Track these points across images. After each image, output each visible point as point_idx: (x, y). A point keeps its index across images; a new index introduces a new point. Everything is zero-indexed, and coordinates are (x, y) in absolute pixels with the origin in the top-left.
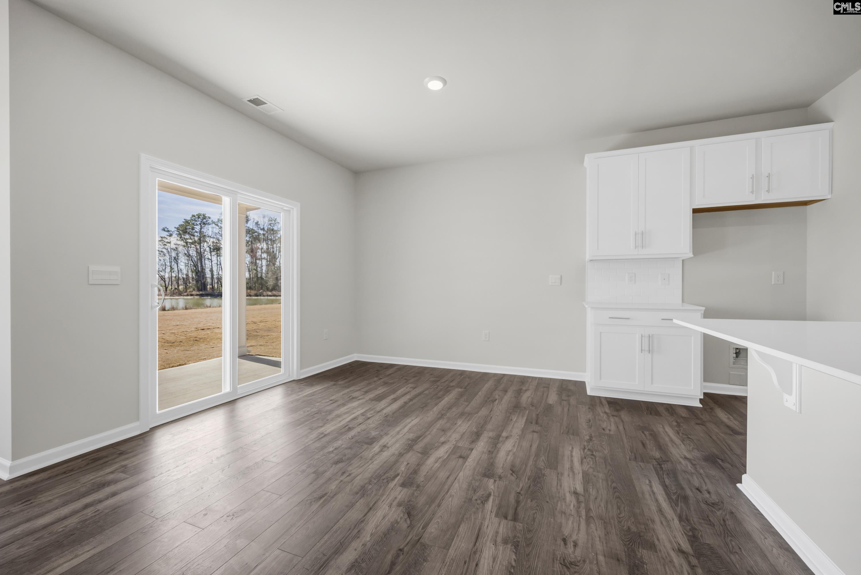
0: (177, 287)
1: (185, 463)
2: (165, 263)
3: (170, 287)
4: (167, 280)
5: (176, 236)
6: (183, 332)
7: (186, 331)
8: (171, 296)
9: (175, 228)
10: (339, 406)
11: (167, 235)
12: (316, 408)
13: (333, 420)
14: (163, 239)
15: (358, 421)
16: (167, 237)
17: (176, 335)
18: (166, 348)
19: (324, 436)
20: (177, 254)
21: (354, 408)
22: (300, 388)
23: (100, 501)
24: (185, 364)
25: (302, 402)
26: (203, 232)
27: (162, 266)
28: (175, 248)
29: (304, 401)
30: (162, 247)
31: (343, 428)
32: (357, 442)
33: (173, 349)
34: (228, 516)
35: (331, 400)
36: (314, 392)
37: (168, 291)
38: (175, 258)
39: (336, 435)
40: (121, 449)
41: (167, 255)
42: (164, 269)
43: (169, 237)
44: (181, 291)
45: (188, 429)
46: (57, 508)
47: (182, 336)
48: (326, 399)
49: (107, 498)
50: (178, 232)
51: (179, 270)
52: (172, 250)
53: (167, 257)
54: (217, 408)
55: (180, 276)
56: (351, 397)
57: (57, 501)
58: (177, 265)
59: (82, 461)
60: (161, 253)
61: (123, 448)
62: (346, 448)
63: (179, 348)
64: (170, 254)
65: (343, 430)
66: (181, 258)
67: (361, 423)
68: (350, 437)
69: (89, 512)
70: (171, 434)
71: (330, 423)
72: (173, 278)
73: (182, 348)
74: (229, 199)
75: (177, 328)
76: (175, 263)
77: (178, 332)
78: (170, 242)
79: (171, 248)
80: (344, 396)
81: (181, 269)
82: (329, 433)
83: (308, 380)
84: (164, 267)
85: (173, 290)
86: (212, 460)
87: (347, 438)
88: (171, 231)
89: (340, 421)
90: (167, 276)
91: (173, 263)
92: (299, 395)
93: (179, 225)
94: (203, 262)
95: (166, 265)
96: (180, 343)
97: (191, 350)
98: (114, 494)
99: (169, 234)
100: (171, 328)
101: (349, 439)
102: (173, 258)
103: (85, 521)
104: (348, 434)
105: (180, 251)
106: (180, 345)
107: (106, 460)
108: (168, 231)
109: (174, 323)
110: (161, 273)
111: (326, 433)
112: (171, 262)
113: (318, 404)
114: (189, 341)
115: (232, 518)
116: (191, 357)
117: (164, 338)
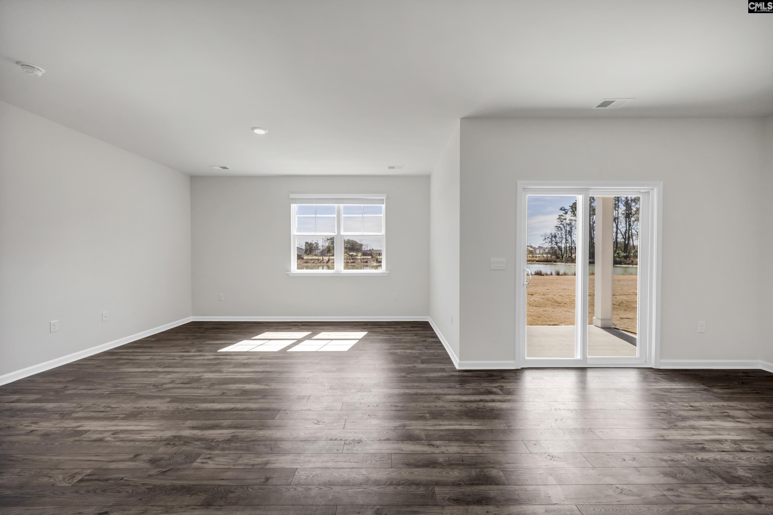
0: (570, 255)
1: (534, 402)
2: (562, 236)
3: (565, 255)
4: (563, 249)
5: (570, 213)
6: (568, 295)
7: (571, 295)
8: (565, 263)
9: (570, 206)
10: (700, 417)
11: (564, 213)
12: (665, 407)
13: (683, 428)
14: (561, 217)
15: (722, 446)
16: (564, 215)
17: (563, 298)
18: (554, 307)
19: (663, 440)
20: (571, 228)
21: (724, 429)
22: (655, 379)
23: (487, 401)
24: (558, 325)
25: (651, 395)
26: (593, 206)
27: (560, 239)
28: (569, 223)
29: (654, 394)
30: (560, 223)
31: (695, 444)
32: (707, 468)
33: (559, 308)
34: (549, 455)
35: (691, 406)
36: (671, 389)
37: (564, 259)
38: (569, 231)
39: (680, 446)
40: (503, 375)
41: (563, 229)
42: (561, 241)
43: (565, 215)
44: (573, 259)
45: (543, 378)
46: (470, 395)
47: (567, 299)
48: (685, 402)
49: (490, 401)
50: (572, 209)
51: (572, 241)
52: (567, 225)
53: (563, 231)
54: (568, 369)
55: (573, 246)
56: (726, 414)
57: (471, 390)
58: (571, 237)
59: (485, 373)
60: (559, 228)
61: (505, 374)
62: (687, 467)
63: (563, 309)
64: (566, 229)
65: (693, 446)
66: (574, 231)
67: (725, 450)
68: (700, 458)
69: (481, 404)
70: (532, 377)
71: (677, 430)
72: (568, 248)
73: (566, 309)
74: (582, 196)
75: (564, 291)
76: (569, 235)
77: (564, 295)
78: (566, 218)
79: (566, 224)
80: (714, 408)
81: (573, 241)
82: (671, 440)
83: (668, 373)
84: (561, 239)
85: (567, 258)
86: (551, 409)
87: (695, 457)
88: (567, 209)
89: (693, 435)
90: (563, 246)
91: (568, 236)
92: (651, 386)
93: (573, 204)
94: (592, 233)
95: (562, 237)
96: (565, 304)
97: (571, 312)
98: (493, 401)
99: (565, 213)
100: (560, 291)
101: (698, 459)
102: (568, 232)
103: (479, 408)
104: (698, 453)
105: (573, 225)
106: (564, 306)
107: (495, 378)
108: (565, 210)
109: (563, 287)
110: (558, 244)
111: (667, 438)
112: (566, 235)
113: (671, 403)
114: (572, 304)
115: (551, 459)
116: (568, 319)
117: (554, 298)
